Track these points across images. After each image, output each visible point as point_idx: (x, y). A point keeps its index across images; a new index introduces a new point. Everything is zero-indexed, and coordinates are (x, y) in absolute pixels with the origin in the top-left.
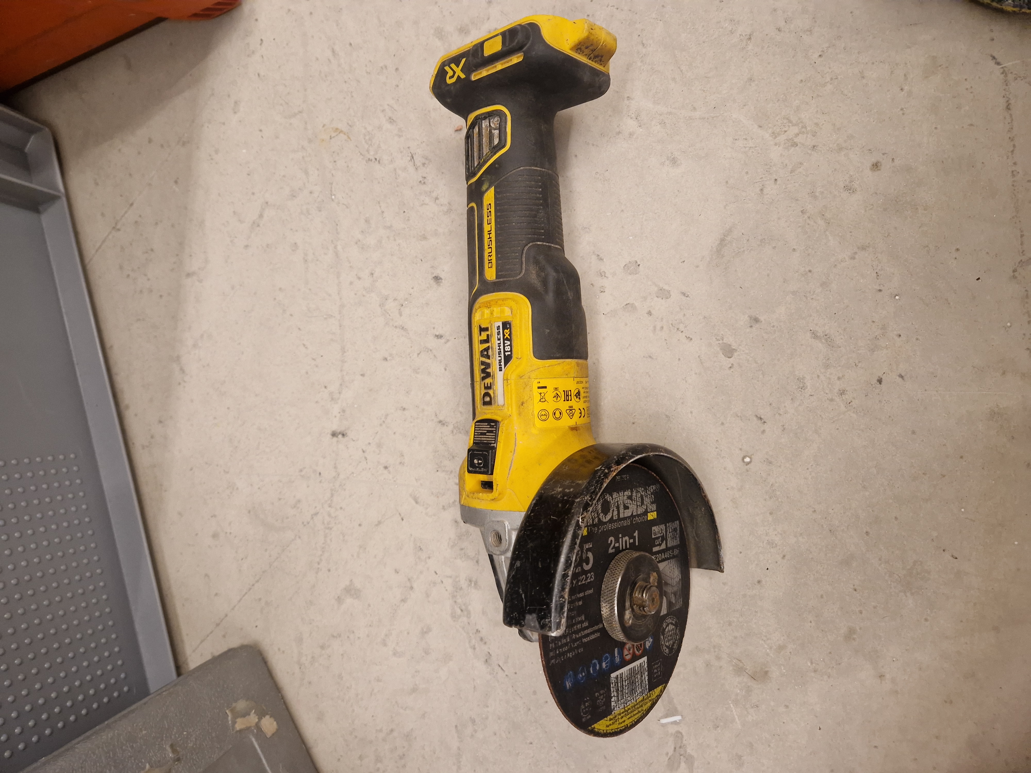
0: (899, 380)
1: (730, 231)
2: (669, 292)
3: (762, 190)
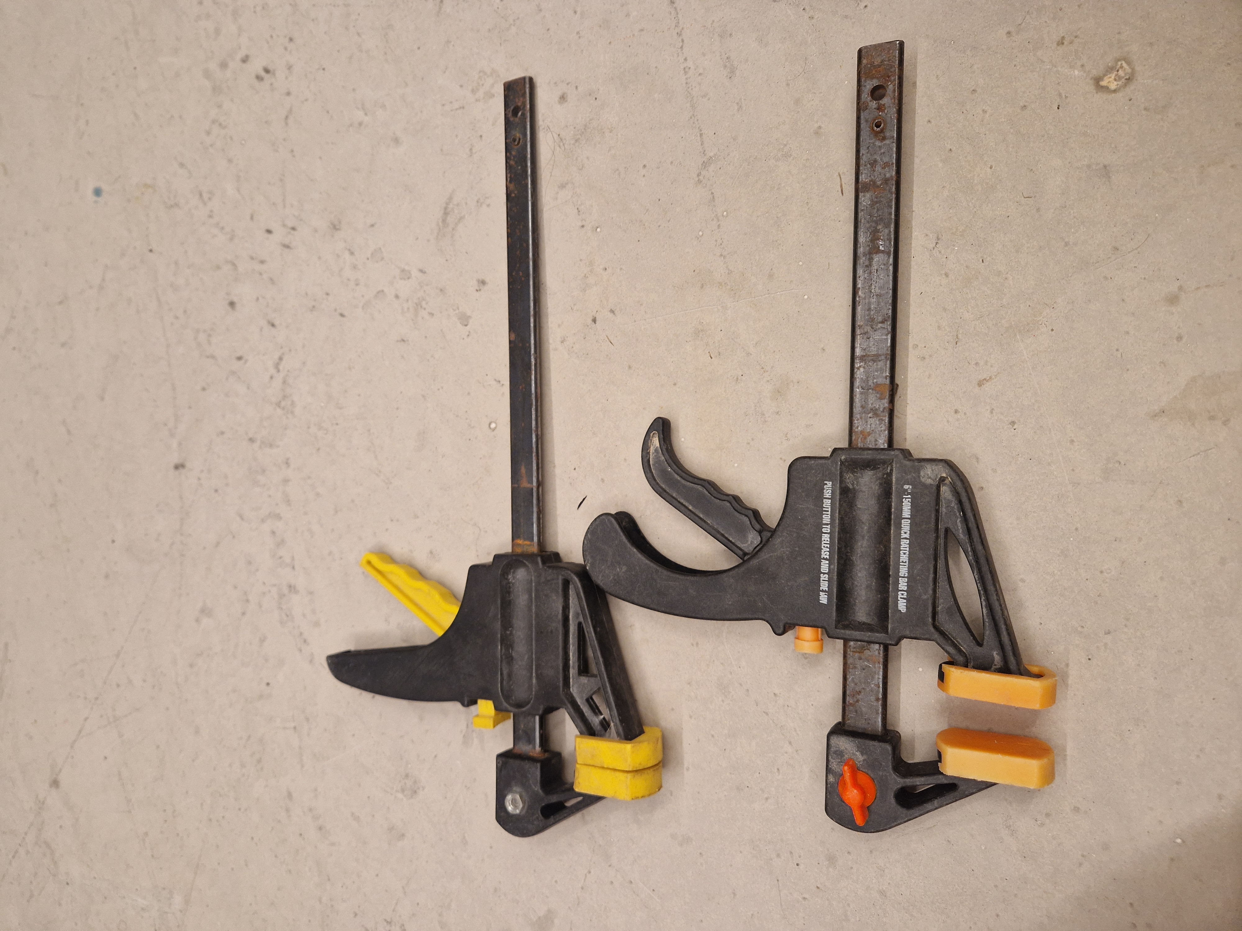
0: (611, 315)
1: (450, 199)
2: (409, 272)
3: (471, 149)
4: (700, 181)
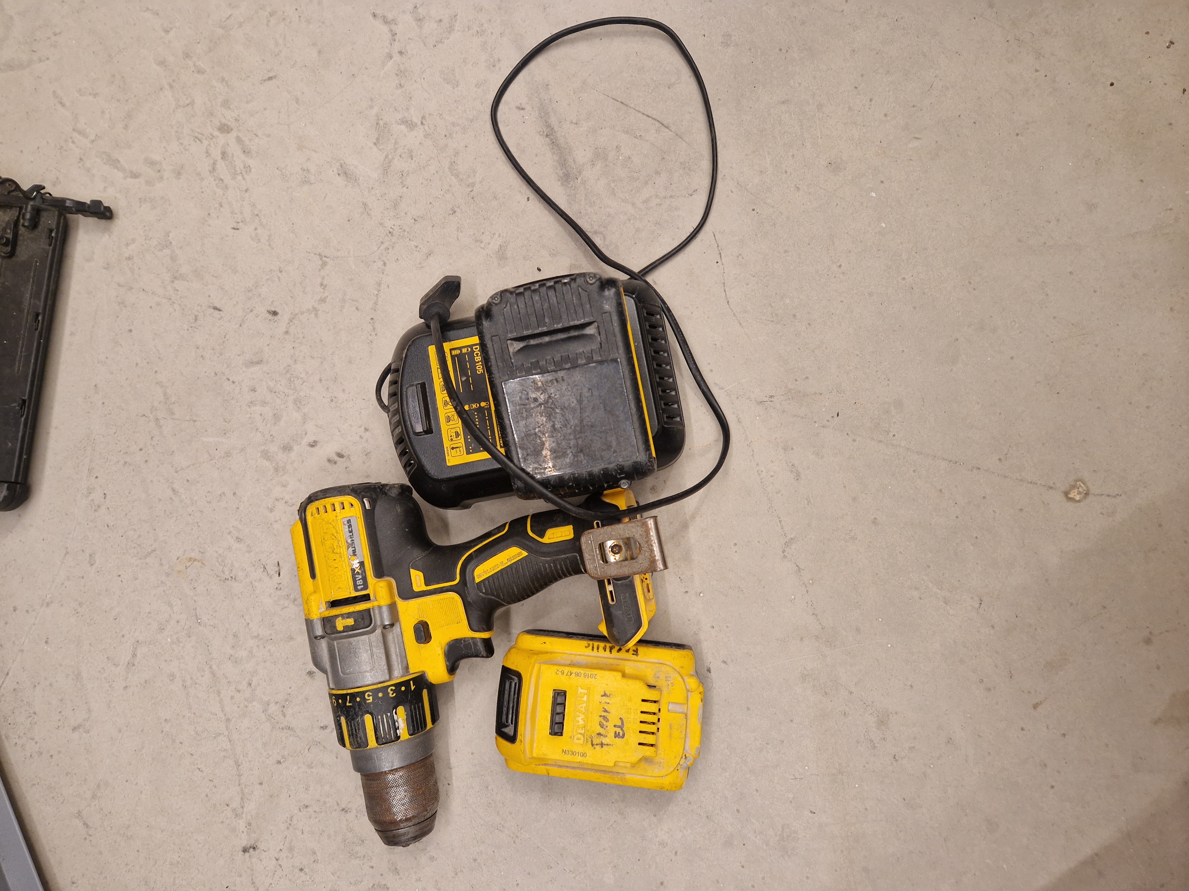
4: (785, 557)
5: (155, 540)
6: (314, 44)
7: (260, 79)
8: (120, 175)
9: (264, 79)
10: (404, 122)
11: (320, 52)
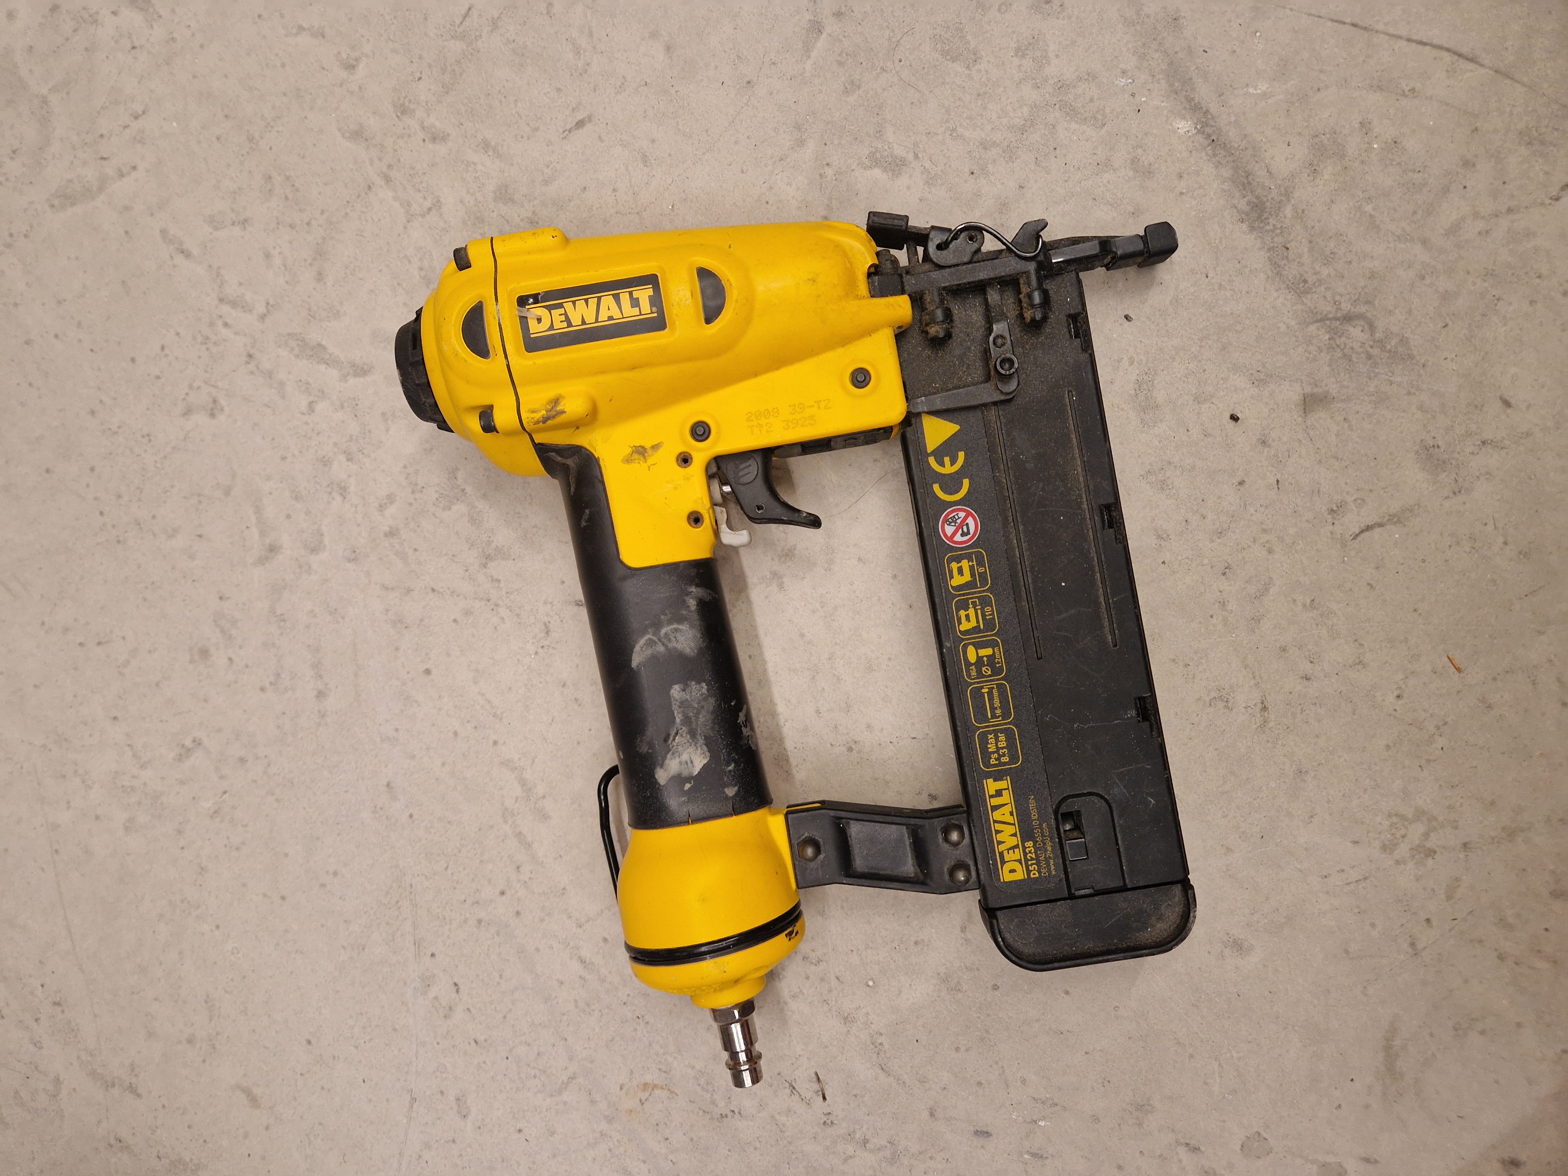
5: (571, 1059)
6: (654, 35)
7: (561, 130)
8: (334, 373)
9: (568, 127)
10: (875, 160)
11: (668, 48)
